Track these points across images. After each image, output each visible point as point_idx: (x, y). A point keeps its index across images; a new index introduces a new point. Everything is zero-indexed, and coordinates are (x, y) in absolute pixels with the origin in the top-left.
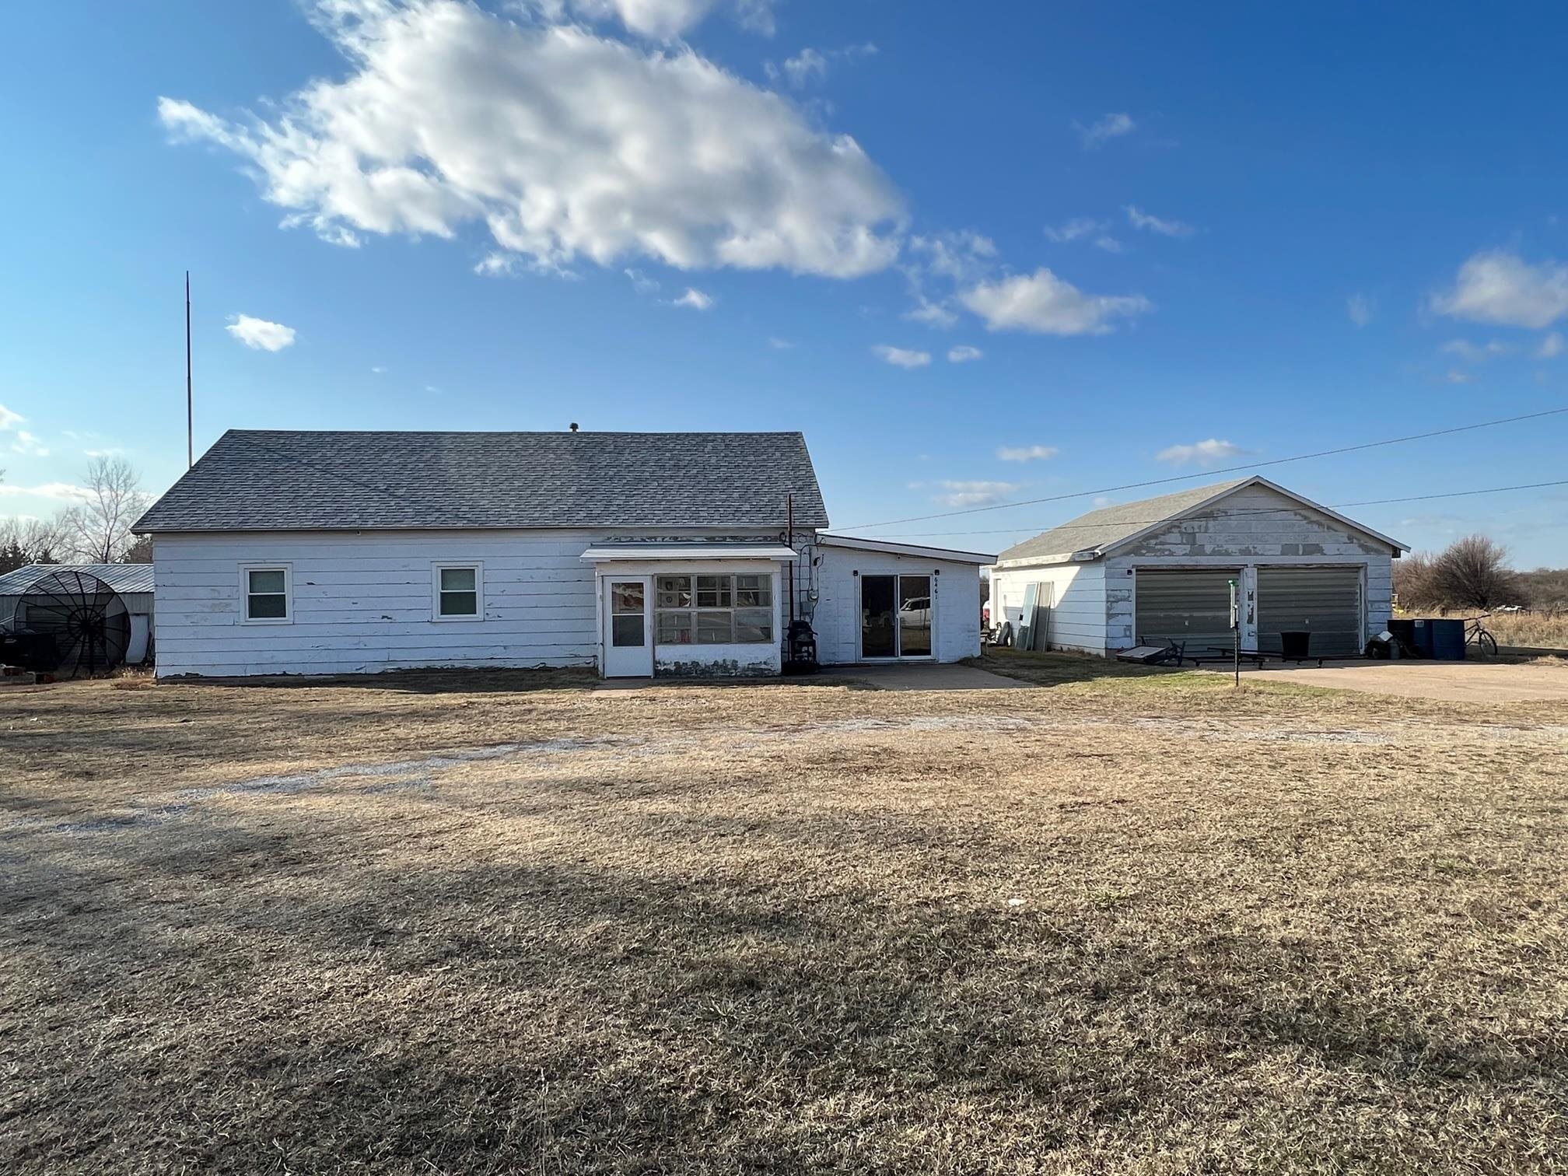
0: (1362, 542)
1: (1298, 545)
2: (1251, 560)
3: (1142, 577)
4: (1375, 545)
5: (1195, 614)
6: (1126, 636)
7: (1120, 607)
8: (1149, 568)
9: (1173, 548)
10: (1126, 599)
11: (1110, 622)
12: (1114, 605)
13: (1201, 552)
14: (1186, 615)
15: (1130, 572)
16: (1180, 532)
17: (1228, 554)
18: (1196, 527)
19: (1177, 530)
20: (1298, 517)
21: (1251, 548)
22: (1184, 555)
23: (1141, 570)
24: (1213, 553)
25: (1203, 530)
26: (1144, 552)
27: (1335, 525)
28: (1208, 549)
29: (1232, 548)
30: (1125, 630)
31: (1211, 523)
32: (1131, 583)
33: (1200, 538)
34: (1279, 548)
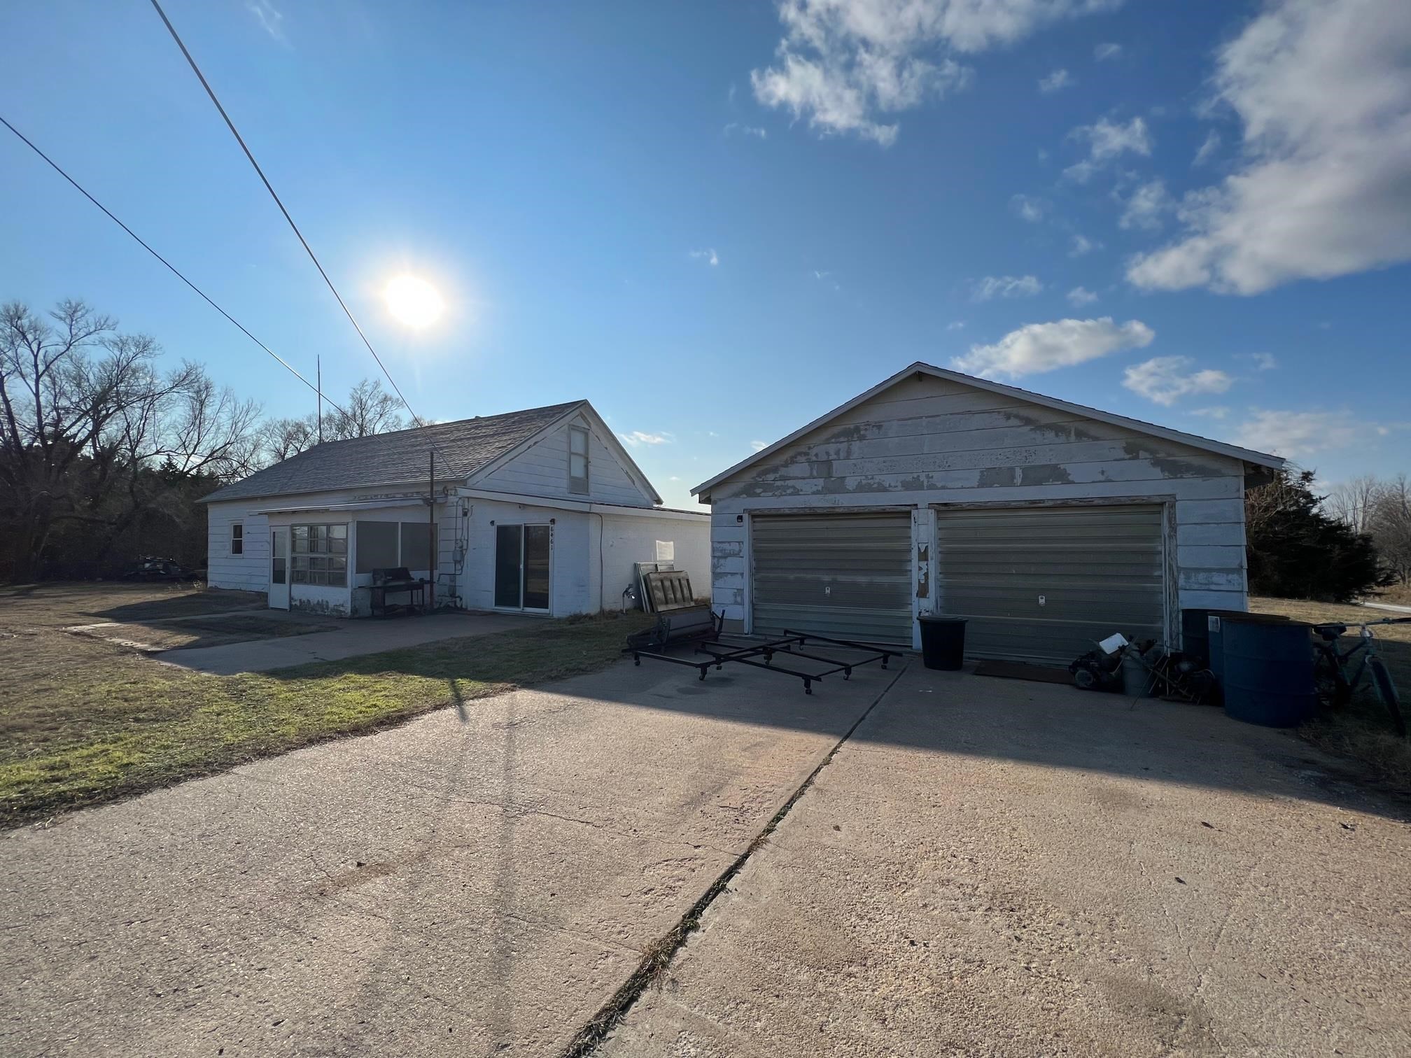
0: (1161, 455)
1: (1012, 469)
2: (923, 498)
3: (759, 526)
4: (1196, 461)
5: (842, 578)
6: (736, 603)
7: (729, 565)
8: (766, 512)
9: (799, 484)
10: (736, 554)
11: (718, 584)
12: (722, 561)
13: (839, 486)
14: (827, 578)
15: (740, 518)
16: (809, 461)
17: (882, 489)
18: (832, 452)
19: (803, 459)
20: (1014, 422)
21: (923, 478)
22: (814, 493)
23: (755, 516)
24: (860, 488)
25: (842, 455)
26: (758, 491)
27: (1093, 430)
28: (851, 483)
29: (888, 480)
30: (735, 595)
31: (856, 446)
32: (744, 532)
33: (838, 468)
34: (976, 475)
